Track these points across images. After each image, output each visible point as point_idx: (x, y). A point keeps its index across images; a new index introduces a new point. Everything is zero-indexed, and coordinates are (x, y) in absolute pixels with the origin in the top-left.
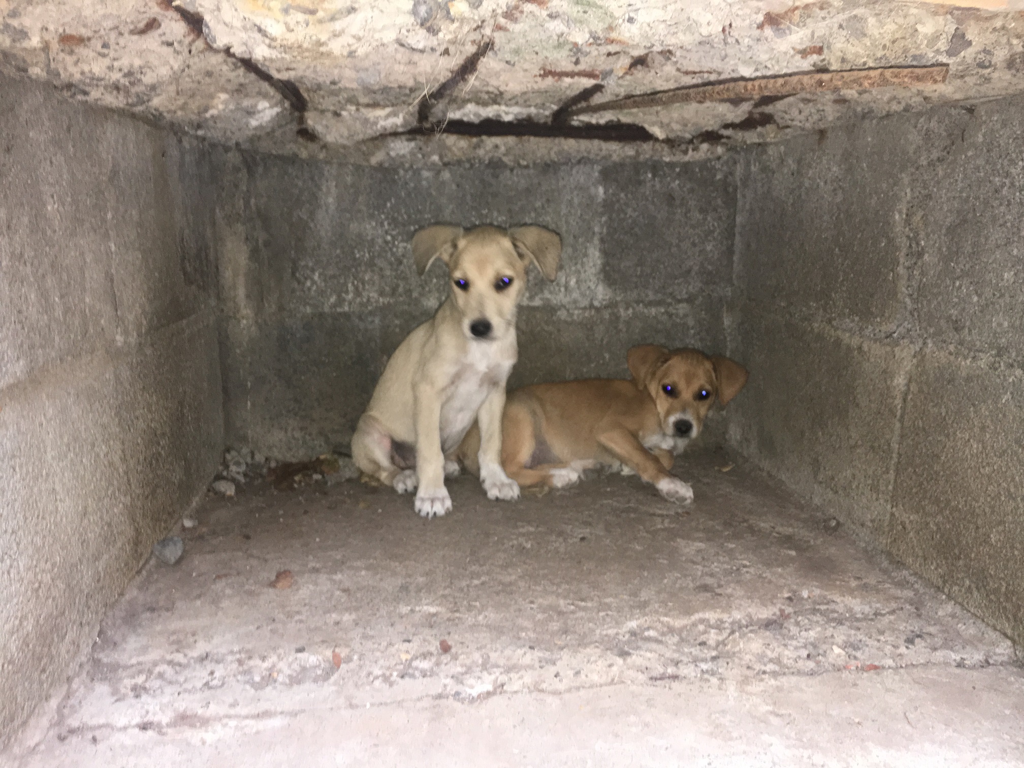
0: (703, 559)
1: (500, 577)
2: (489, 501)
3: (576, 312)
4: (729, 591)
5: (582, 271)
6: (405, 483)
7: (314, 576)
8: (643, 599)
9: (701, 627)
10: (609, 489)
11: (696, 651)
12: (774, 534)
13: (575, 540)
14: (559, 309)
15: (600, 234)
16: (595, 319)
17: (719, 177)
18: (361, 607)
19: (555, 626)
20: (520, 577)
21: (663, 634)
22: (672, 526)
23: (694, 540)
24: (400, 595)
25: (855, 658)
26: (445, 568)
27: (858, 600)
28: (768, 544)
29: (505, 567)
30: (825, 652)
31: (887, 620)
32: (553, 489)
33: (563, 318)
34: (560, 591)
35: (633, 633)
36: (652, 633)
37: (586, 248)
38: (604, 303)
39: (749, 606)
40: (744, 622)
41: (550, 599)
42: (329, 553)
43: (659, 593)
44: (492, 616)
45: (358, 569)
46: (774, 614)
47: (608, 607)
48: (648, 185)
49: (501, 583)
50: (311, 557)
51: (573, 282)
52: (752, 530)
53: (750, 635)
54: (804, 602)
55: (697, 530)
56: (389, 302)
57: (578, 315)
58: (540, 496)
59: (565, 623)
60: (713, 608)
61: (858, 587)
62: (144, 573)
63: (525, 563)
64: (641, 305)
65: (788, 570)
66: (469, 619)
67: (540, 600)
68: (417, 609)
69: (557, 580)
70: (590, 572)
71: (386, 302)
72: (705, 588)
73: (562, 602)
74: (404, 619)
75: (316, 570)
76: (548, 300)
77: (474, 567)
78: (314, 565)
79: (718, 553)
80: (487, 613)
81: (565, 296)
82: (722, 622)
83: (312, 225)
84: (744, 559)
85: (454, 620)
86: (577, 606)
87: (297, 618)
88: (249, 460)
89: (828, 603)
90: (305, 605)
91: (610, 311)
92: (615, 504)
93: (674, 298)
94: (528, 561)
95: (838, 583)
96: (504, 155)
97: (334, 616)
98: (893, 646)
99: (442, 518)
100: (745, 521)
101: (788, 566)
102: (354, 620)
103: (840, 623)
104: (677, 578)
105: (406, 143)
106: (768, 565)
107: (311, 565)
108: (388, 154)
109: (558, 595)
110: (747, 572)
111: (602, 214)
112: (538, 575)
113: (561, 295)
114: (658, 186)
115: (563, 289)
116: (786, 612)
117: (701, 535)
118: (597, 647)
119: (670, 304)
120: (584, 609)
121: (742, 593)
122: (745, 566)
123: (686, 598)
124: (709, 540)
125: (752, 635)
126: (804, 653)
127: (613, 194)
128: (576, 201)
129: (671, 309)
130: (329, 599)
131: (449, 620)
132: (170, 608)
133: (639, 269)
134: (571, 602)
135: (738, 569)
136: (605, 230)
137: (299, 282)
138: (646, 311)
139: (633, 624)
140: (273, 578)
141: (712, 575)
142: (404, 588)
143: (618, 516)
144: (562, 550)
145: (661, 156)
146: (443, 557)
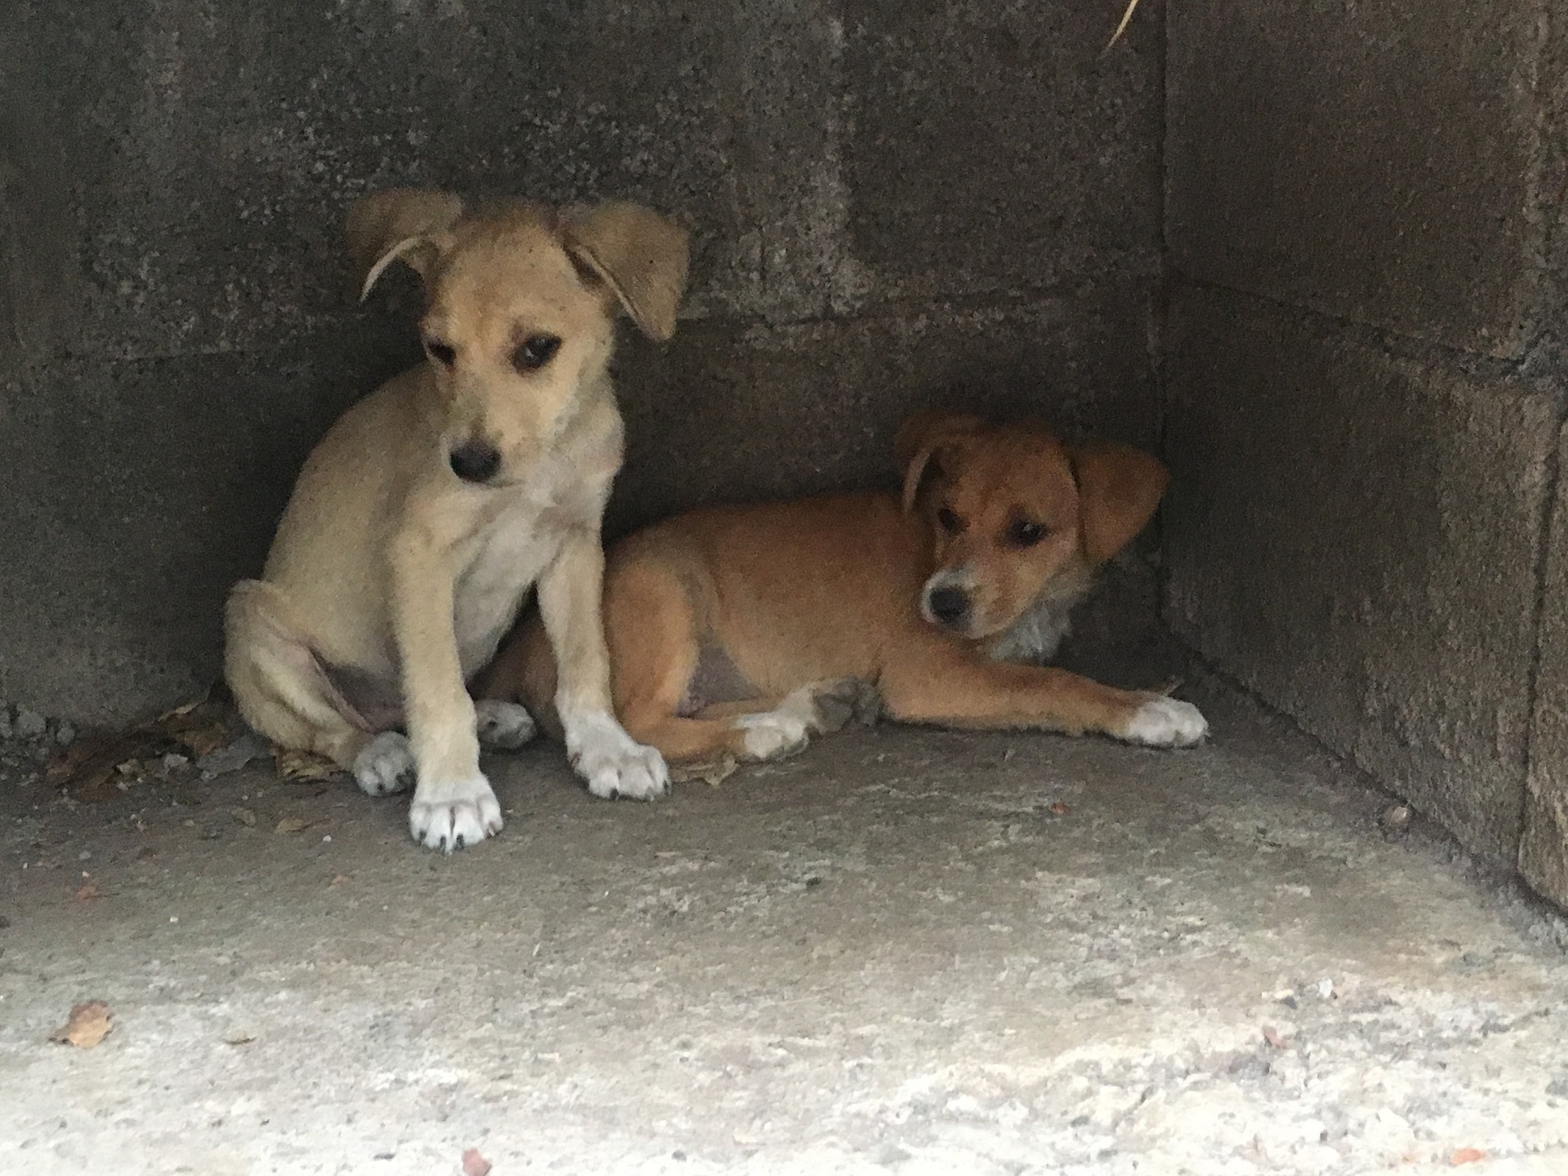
0: (1095, 916)
1: (613, 989)
3: (791, 329)
4: (1150, 991)
5: (800, 230)
6: (376, 770)
7: (162, 1010)
8: (946, 1023)
9: (1080, 1083)
10: (881, 758)
11: (1066, 1139)
12: (1265, 848)
13: (795, 886)
14: (750, 324)
15: (841, 136)
16: (837, 345)
18: (275, 1080)
19: (739, 1099)
20: (658, 985)
21: (992, 1104)
22: (1026, 840)
23: (1077, 871)
24: (371, 1044)
25: (1430, 1135)
26: (482, 972)
27: (1447, 997)
28: (1248, 873)
29: (623, 962)
30: (1361, 1125)
31: (1511, 1042)
33: (759, 345)
34: (753, 1014)
35: (920, 1108)
36: (966, 1103)
37: (807, 173)
38: (858, 305)
39: (1194, 1026)
40: (1180, 1064)
41: (730, 1034)
42: (202, 951)
43: (986, 1004)
44: (590, 1082)
45: (269, 987)
46: (1252, 1041)
47: (865, 1045)
49: (612, 1002)
50: (156, 964)
51: (779, 256)
52: (1212, 840)
53: (1190, 1094)
54: (1323, 1007)
55: (1085, 846)
56: (329, 327)
57: (798, 338)
58: (714, 782)
59: (762, 1091)
60: (1110, 1034)
61: (1449, 966)
63: (672, 950)
64: (947, 306)
65: (1290, 932)
66: (535, 1093)
67: (706, 1039)
68: (411, 1076)
69: (747, 990)
70: (826, 964)
71: (322, 325)
72: (1095, 988)
73: (757, 1041)
74: (378, 1104)
75: (166, 996)
76: (723, 304)
77: (550, 968)
78: (163, 981)
79: (1130, 902)
80: (576, 1078)
81: (764, 292)
82: (1129, 1068)
83: (125, 143)
84: (1190, 913)
85: (497, 1100)
86: (792, 1049)
87: (121, 1114)
89: (1377, 1009)
90: (140, 1082)
91: (872, 323)
92: (894, 793)
93: (1024, 285)
94: (680, 945)
95: (1403, 957)
97: (212, 1107)
98: (1519, 1103)
100: (1198, 819)
101: (1292, 924)
102: (258, 1114)
103: (1401, 1052)
104: (1031, 968)
106: (1241, 923)
107: (159, 981)
109: (748, 1026)
110: (1195, 943)
112: (704, 977)
113: (753, 291)
115: (755, 276)
116: (1280, 1035)
117: (1093, 858)
118: (832, 1145)
119: (1016, 301)
120: (812, 1053)
121: (1182, 993)
122: (1192, 930)
123: (1048, 1014)
124: (1111, 869)
125: (1196, 1095)
126: (1314, 1128)
127: (869, 39)
128: (777, 56)
129: (1020, 314)
130: (197, 1065)
131: (487, 1099)
133: (938, 219)
134: (777, 1039)
135: (1174, 938)
136: (851, 127)
137: (102, 285)
138: (959, 319)
139: (918, 1086)
140: (63, 1022)
141: (1113, 957)
142: (380, 1028)
143: (897, 821)
144: (762, 913)
146: (478, 946)
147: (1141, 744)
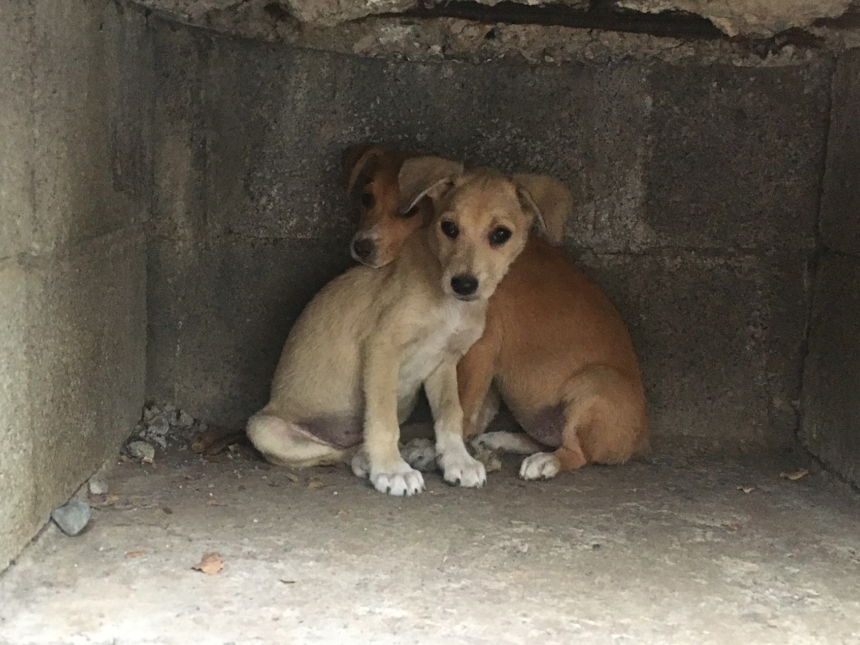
0: (755, 582)
1: (485, 583)
3: (606, 257)
4: (787, 623)
5: (618, 205)
7: (250, 561)
8: (670, 624)
10: (635, 490)
13: (586, 546)
14: (584, 252)
15: (644, 157)
16: (630, 268)
17: (807, 91)
18: (306, 603)
20: (511, 584)
22: (716, 540)
23: (745, 559)
24: (357, 592)
26: (416, 566)
28: (844, 572)
29: (492, 571)
33: (588, 264)
34: (562, 605)
37: (624, 175)
38: (644, 247)
41: (549, 613)
42: (269, 537)
43: (692, 617)
44: (472, 626)
45: (304, 558)
47: (625, 628)
48: (712, 97)
49: (486, 589)
50: (246, 540)
51: (604, 218)
52: (823, 552)
55: (750, 547)
57: (609, 262)
62: (40, 541)
63: (518, 568)
64: (693, 253)
66: (443, 627)
67: (536, 614)
68: (377, 610)
69: (559, 593)
70: (601, 586)
72: (755, 617)
73: (564, 618)
74: (360, 621)
75: (252, 556)
76: (571, 240)
77: (452, 568)
78: (250, 549)
79: (776, 579)
80: (465, 623)
81: (593, 235)
83: (274, 127)
84: (809, 588)
85: (423, 628)
86: (583, 625)
87: (226, 608)
88: (173, 420)
90: (237, 594)
91: (650, 258)
92: (642, 508)
93: (738, 247)
94: (523, 566)
96: (524, 48)
97: (274, 611)
100: (816, 542)
102: (297, 618)
104: (718, 603)
105: (400, 28)
106: (842, 596)
107: (246, 549)
108: (377, 40)
109: (559, 610)
110: (813, 603)
111: (649, 131)
112: (535, 584)
113: (589, 234)
114: (725, 99)
115: (590, 226)
117: (755, 553)
119: (731, 255)
120: (594, 628)
121: (805, 627)
122: (810, 596)
123: (727, 626)
124: (764, 561)
127: (664, 107)
128: (615, 112)
129: (733, 262)
130: (266, 590)
131: (417, 627)
132: (71, 584)
133: (693, 205)
134: (575, 619)
135: (801, 599)
137: (252, 198)
138: (699, 261)
140: (198, 560)
141: (766, 603)
142: (362, 585)
143: (645, 523)
144: (568, 557)
145: (731, 59)
146: (414, 553)
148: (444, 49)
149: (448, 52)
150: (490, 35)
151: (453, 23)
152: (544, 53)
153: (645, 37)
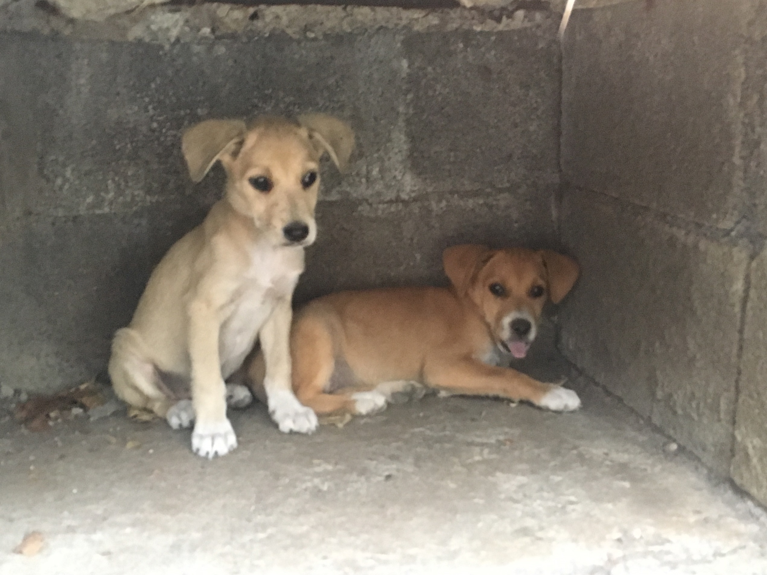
0: (525, 496)
1: (289, 528)
2: (282, 433)
3: (381, 206)
4: (551, 533)
5: (386, 159)
6: (179, 417)
7: (68, 537)
8: (452, 549)
10: (421, 414)
12: (608, 463)
13: (379, 479)
14: (361, 204)
15: (406, 114)
16: (403, 214)
17: (541, 45)
20: (313, 527)
22: (492, 457)
23: (516, 473)
24: (171, 556)
26: (226, 520)
27: (697, 538)
28: (599, 475)
29: (296, 515)
31: (727, 562)
32: (356, 417)
33: (365, 214)
34: (358, 542)
37: (390, 132)
38: (413, 195)
39: (574, 551)
41: (347, 552)
42: (89, 507)
43: (471, 540)
45: (122, 526)
46: (602, 560)
47: (413, 559)
48: (460, 56)
49: (290, 535)
50: (66, 513)
51: (375, 172)
52: (582, 458)
54: (636, 543)
55: (520, 460)
56: (157, 202)
57: (383, 211)
58: (340, 425)
61: (697, 522)
63: (319, 510)
64: (456, 196)
65: (620, 505)
67: (335, 555)
69: (356, 530)
70: (394, 517)
71: (154, 201)
72: (525, 532)
73: (360, 556)
75: (71, 530)
76: (348, 194)
77: (259, 517)
79: (542, 489)
81: (368, 188)
83: (61, 112)
84: (571, 495)
86: (377, 560)
89: (662, 544)
91: (419, 204)
92: (428, 432)
93: (493, 186)
94: (323, 507)
95: (674, 518)
96: (287, 27)
99: (224, 457)
100: (575, 448)
101: (620, 501)
103: (675, 566)
104: (494, 521)
105: (170, 15)
106: (597, 499)
107: (67, 522)
108: (148, 27)
109: (356, 548)
110: (573, 510)
111: (408, 91)
112: (334, 524)
113: (363, 187)
114: (470, 59)
115: (364, 180)
116: (615, 556)
117: (524, 466)
119: (488, 195)
120: (386, 562)
121: (567, 535)
122: (572, 503)
123: (502, 544)
124: (533, 472)
127: (420, 68)
128: (376, 76)
129: (490, 200)
130: (85, 565)
133: (452, 154)
134: (370, 555)
135: (564, 508)
136: (411, 110)
137: (48, 180)
138: (462, 203)
140: (19, 541)
141: (533, 515)
142: (176, 548)
143: (430, 447)
144: (363, 492)
145: (472, 25)
146: (224, 506)
147: (547, 409)
148: (213, 31)
149: (218, 33)
150: (254, 16)
151: (218, 7)
152: (306, 29)
153: (394, 9)
